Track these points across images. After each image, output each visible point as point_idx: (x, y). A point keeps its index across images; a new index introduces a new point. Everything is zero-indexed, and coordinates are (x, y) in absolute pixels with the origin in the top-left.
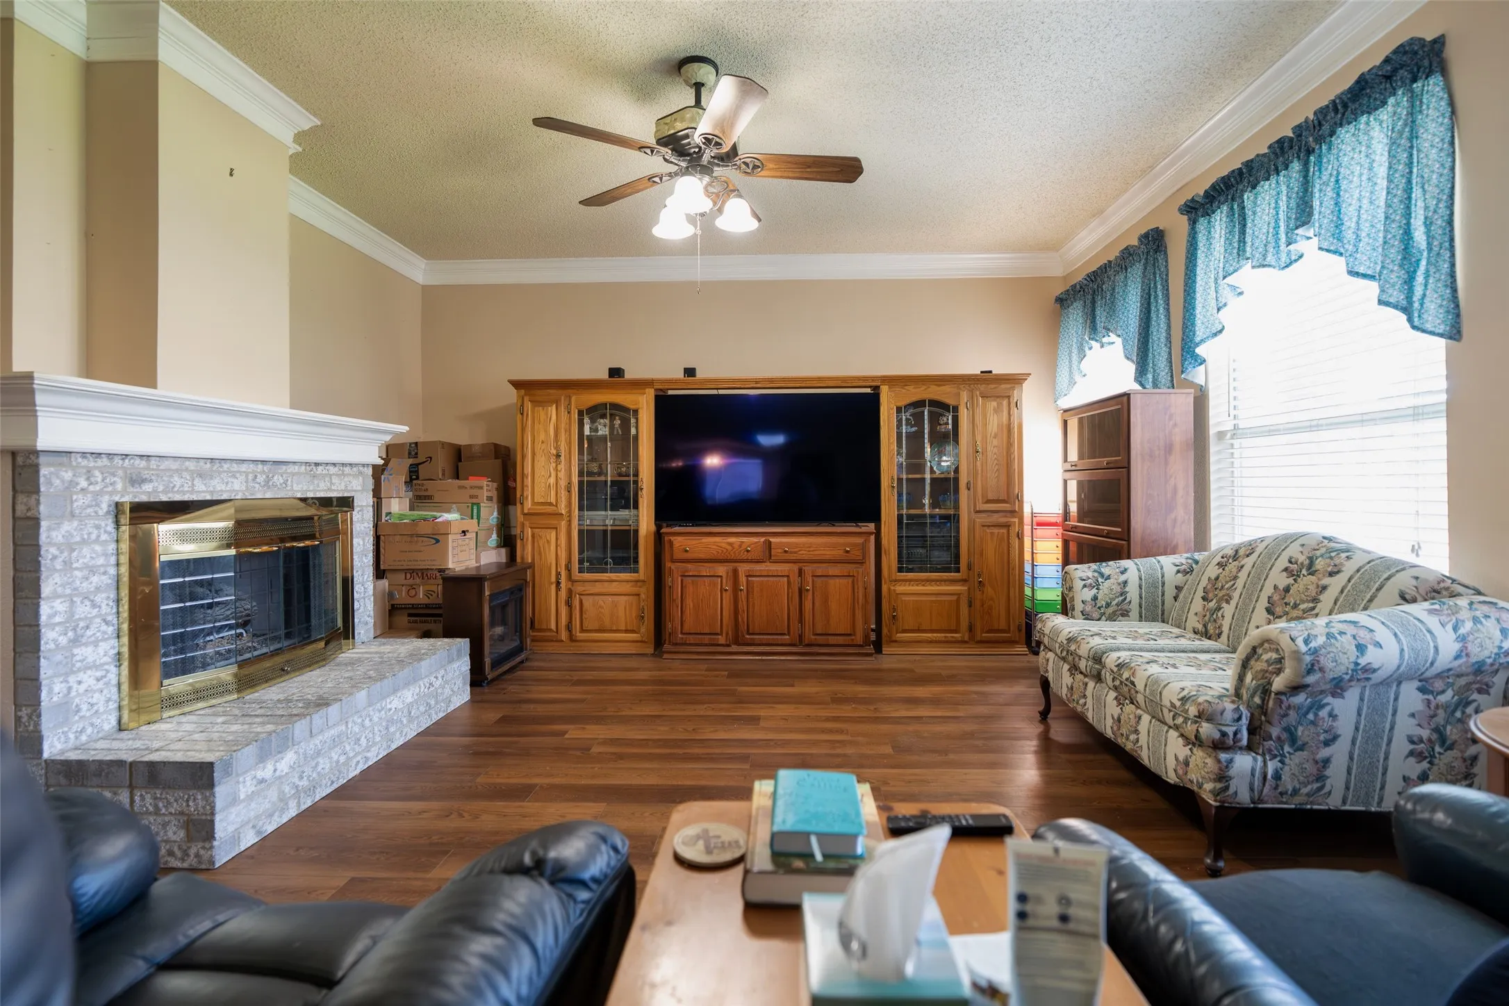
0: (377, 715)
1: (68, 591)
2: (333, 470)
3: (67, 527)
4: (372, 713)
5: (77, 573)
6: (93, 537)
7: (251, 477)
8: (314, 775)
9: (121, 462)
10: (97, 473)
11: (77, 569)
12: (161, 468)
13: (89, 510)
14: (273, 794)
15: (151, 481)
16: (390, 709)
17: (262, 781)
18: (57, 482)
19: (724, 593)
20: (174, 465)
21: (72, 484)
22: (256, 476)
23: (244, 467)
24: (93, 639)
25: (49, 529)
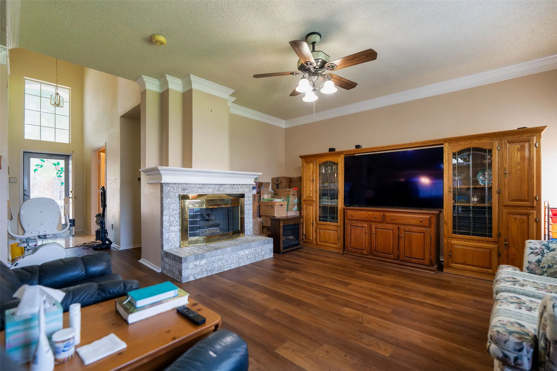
0: (235, 255)
1: (169, 214)
2: (239, 186)
3: (168, 200)
4: (233, 254)
5: (170, 210)
6: (174, 202)
7: (214, 188)
8: (212, 267)
9: (180, 185)
10: (175, 188)
11: (171, 209)
12: (190, 186)
13: (173, 196)
14: (199, 269)
15: (188, 190)
16: (240, 255)
17: (196, 265)
18: (167, 190)
19: (366, 234)
20: (193, 186)
21: (170, 190)
22: (215, 188)
23: (212, 186)
24: (174, 225)
25: (165, 200)
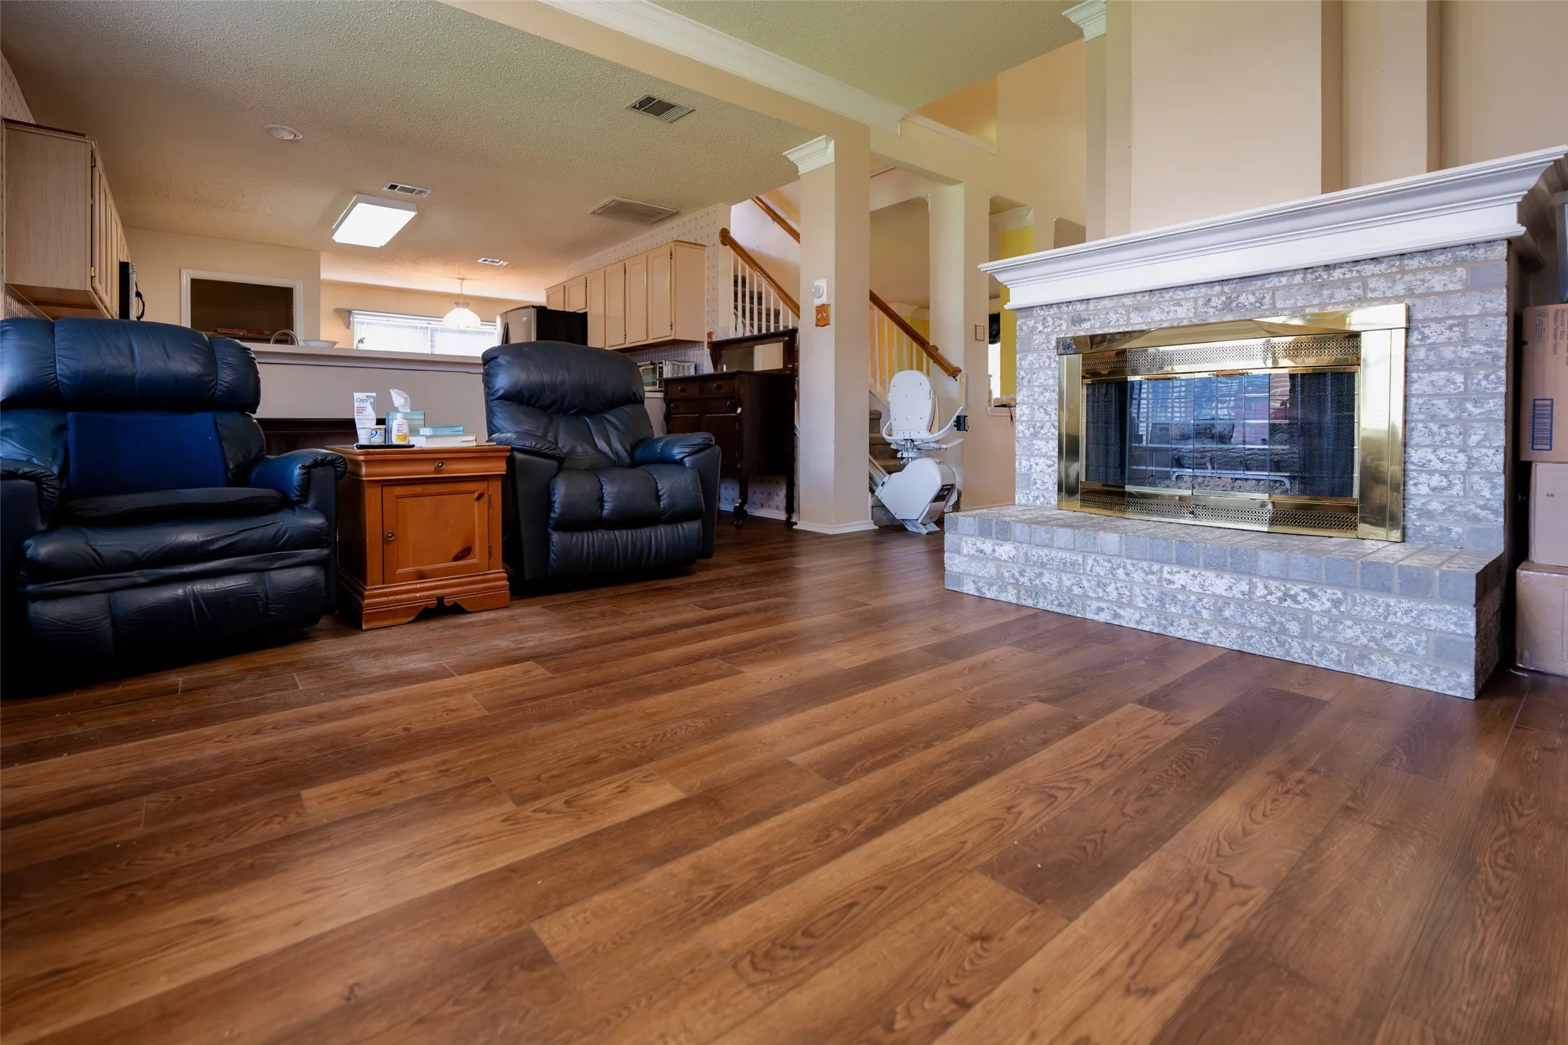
1: (1031, 401)
3: (1030, 357)
5: (1036, 389)
6: (1047, 364)
9: (1066, 308)
10: (1049, 319)
11: (1036, 386)
12: (1099, 307)
13: (1044, 346)
15: (1089, 320)
18: (1025, 328)
20: (1113, 303)
21: (1034, 328)
23: (1192, 293)
24: (1045, 436)
25: (1021, 359)
